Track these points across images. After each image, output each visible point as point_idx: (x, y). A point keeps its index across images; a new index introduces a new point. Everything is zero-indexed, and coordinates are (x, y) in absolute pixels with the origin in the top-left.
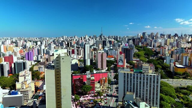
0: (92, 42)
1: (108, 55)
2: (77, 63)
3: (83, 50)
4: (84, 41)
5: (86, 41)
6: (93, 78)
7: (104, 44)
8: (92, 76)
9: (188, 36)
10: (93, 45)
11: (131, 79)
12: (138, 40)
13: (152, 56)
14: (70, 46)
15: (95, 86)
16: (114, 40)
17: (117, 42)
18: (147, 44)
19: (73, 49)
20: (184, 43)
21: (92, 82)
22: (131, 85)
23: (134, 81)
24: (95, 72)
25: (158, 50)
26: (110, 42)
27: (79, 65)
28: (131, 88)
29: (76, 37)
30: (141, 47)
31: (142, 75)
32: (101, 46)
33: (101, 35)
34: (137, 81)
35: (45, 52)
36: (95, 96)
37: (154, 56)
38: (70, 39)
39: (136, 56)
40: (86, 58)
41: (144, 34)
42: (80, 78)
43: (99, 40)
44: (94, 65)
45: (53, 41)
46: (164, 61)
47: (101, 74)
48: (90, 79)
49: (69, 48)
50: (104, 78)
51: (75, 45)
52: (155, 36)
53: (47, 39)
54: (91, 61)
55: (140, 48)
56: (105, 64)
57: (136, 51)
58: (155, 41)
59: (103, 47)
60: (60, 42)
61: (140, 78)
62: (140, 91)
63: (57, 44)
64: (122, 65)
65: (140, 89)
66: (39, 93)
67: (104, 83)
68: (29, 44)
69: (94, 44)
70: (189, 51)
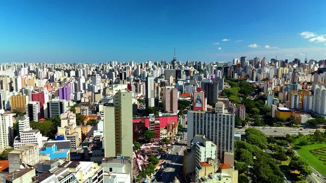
0: (158, 72)
1: (182, 93)
2: (136, 103)
3: (144, 85)
4: (145, 70)
5: (149, 70)
6: (158, 122)
7: (178, 75)
8: (156, 120)
9: (314, 64)
10: (160, 77)
11: (201, 120)
12: (233, 70)
13: (251, 95)
14: (123, 79)
15: (161, 132)
16: (193, 69)
17: (198, 72)
18: (247, 76)
19: (129, 82)
20: (303, 75)
21: (156, 127)
22: (202, 127)
23: (205, 122)
24: (161, 115)
25: (262, 85)
26: (188, 72)
27: (138, 106)
28: (201, 130)
29: (133, 63)
30: (236, 81)
31: (214, 115)
32: (172, 79)
33: (174, 60)
34: (209, 123)
35: (87, 88)
36: (160, 144)
37: (253, 95)
38: (122, 68)
39: (225, 94)
40: (149, 97)
41: (243, 59)
42: (140, 122)
43: (171, 68)
44: (160, 106)
45: (96, 70)
46: (265, 103)
47: (169, 118)
48: (154, 123)
49: (122, 81)
50: (173, 123)
51: (132, 77)
52: (260, 62)
53: (85, 66)
54: (156, 100)
55: (234, 83)
56: (175, 105)
57: (227, 86)
58: (260, 72)
59: (176, 81)
60: (107, 71)
61: (212, 119)
62: (212, 134)
63: (103, 75)
64: (201, 106)
65: (212, 131)
66: (89, 140)
67: (172, 129)
68: (58, 75)
69: (162, 75)
70: (308, 87)
